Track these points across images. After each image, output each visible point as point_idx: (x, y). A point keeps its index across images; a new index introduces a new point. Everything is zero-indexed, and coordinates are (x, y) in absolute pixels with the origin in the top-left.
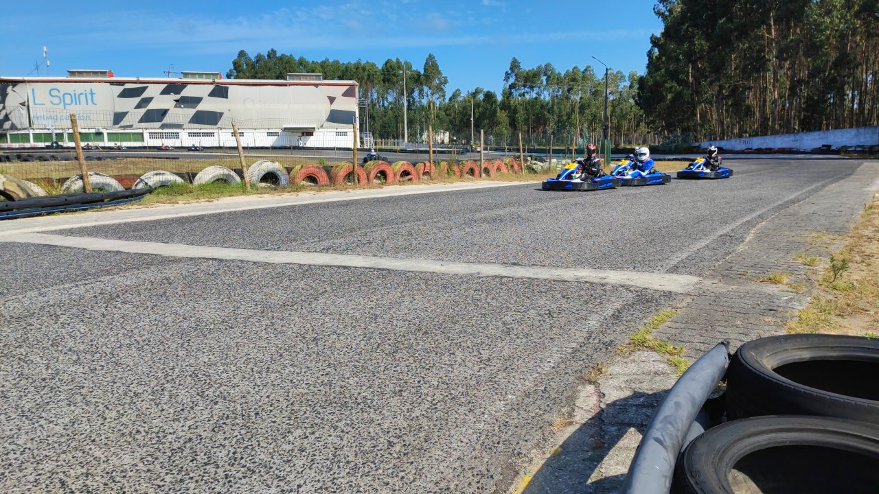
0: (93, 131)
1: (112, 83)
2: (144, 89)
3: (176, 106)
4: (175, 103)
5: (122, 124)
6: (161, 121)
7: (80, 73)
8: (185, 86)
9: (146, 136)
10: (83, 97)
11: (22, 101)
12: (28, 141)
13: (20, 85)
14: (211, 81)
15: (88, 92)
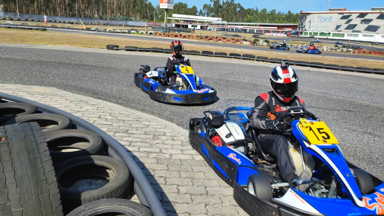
0: (328, 32)
1: (339, 13)
2: (350, 16)
3: (361, 23)
4: (361, 21)
5: (338, 30)
6: (353, 29)
7: (333, 10)
8: (367, 14)
9: (346, 35)
10: (328, 19)
11: (309, 21)
12: (307, 35)
13: (311, 15)
14: (379, 11)
15: (330, 17)
